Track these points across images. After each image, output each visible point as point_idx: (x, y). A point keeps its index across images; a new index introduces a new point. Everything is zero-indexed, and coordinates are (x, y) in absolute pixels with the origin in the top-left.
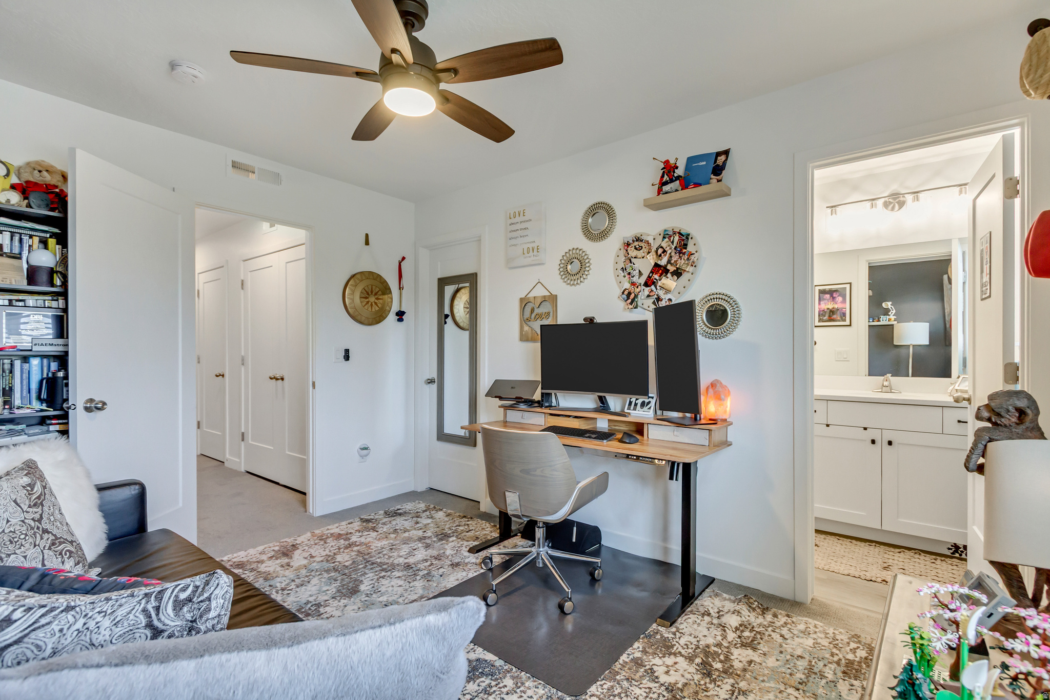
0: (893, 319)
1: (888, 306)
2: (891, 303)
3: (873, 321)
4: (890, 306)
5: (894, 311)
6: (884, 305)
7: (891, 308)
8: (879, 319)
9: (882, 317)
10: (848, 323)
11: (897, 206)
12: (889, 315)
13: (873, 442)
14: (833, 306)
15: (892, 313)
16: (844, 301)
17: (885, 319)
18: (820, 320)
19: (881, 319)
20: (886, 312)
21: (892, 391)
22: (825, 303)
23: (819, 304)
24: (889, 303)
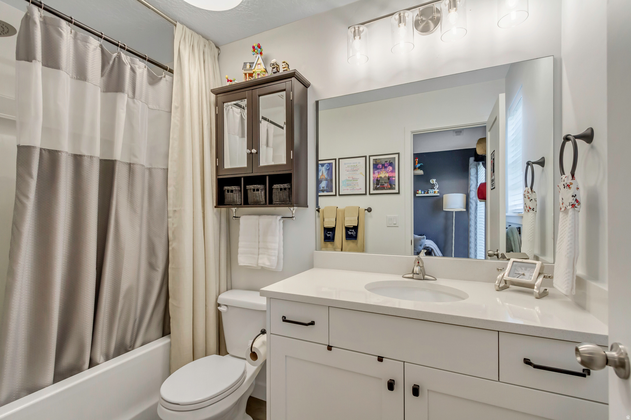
0: (437, 192)
1: (434, 182)
2: (435, 180)
3: (424, 193)
4: (435, 182)
5: (438, 186)
6: (431, 181)
7: (436, 183)
8: (428, 192)
9: (430, 190)
10: (396, 191)
11: (432, 25)
12: (434, 189)
13: (391, 386)
14: (384, 175)
15: (436, 187)
16: (393, 171)
17: (432, 192)
18: (376, 189)
19: (429, 192)
20: (433, 186)
21: (426, 277)
22: (378, 172)
23: (374, 173)
24: (434, 180)
